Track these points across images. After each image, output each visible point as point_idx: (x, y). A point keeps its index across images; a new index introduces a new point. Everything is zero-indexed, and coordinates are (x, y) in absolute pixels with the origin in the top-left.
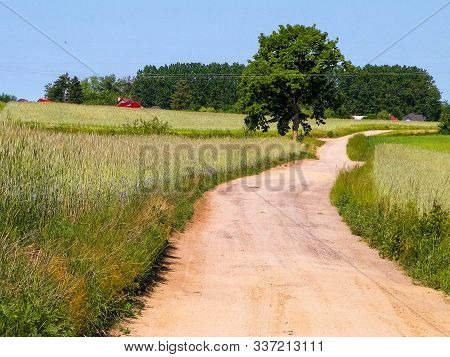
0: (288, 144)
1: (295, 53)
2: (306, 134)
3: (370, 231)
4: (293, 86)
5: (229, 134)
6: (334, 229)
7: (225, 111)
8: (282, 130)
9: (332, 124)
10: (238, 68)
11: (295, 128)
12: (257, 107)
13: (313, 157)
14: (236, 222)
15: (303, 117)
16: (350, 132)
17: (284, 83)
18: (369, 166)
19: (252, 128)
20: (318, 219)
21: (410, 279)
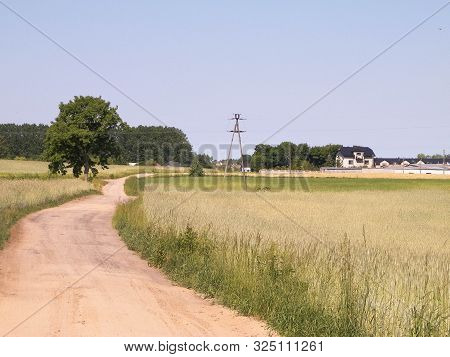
0: (81, 184)
1: (86, 117)
2: (95, 176)
3: (142, 247)
4: (85, 141)
5: (37, 177)
6: (115, 246)
7: (34, 159)
8: (77, 173)
9: (114, 169)
10: (43, 128)
11: (86, 172)
12: (58, 156)
13: (100, 193)
14: (42, 242)
15: (93, 163)
16: (126, 175)
17: (78, 139)
18: (140, 200)
19: (54, 172)
20: (103, 239)
21: (170, 281)
